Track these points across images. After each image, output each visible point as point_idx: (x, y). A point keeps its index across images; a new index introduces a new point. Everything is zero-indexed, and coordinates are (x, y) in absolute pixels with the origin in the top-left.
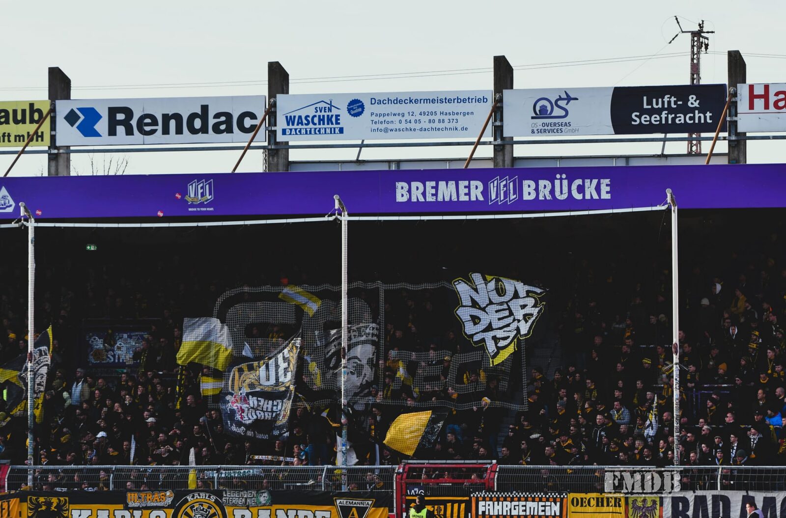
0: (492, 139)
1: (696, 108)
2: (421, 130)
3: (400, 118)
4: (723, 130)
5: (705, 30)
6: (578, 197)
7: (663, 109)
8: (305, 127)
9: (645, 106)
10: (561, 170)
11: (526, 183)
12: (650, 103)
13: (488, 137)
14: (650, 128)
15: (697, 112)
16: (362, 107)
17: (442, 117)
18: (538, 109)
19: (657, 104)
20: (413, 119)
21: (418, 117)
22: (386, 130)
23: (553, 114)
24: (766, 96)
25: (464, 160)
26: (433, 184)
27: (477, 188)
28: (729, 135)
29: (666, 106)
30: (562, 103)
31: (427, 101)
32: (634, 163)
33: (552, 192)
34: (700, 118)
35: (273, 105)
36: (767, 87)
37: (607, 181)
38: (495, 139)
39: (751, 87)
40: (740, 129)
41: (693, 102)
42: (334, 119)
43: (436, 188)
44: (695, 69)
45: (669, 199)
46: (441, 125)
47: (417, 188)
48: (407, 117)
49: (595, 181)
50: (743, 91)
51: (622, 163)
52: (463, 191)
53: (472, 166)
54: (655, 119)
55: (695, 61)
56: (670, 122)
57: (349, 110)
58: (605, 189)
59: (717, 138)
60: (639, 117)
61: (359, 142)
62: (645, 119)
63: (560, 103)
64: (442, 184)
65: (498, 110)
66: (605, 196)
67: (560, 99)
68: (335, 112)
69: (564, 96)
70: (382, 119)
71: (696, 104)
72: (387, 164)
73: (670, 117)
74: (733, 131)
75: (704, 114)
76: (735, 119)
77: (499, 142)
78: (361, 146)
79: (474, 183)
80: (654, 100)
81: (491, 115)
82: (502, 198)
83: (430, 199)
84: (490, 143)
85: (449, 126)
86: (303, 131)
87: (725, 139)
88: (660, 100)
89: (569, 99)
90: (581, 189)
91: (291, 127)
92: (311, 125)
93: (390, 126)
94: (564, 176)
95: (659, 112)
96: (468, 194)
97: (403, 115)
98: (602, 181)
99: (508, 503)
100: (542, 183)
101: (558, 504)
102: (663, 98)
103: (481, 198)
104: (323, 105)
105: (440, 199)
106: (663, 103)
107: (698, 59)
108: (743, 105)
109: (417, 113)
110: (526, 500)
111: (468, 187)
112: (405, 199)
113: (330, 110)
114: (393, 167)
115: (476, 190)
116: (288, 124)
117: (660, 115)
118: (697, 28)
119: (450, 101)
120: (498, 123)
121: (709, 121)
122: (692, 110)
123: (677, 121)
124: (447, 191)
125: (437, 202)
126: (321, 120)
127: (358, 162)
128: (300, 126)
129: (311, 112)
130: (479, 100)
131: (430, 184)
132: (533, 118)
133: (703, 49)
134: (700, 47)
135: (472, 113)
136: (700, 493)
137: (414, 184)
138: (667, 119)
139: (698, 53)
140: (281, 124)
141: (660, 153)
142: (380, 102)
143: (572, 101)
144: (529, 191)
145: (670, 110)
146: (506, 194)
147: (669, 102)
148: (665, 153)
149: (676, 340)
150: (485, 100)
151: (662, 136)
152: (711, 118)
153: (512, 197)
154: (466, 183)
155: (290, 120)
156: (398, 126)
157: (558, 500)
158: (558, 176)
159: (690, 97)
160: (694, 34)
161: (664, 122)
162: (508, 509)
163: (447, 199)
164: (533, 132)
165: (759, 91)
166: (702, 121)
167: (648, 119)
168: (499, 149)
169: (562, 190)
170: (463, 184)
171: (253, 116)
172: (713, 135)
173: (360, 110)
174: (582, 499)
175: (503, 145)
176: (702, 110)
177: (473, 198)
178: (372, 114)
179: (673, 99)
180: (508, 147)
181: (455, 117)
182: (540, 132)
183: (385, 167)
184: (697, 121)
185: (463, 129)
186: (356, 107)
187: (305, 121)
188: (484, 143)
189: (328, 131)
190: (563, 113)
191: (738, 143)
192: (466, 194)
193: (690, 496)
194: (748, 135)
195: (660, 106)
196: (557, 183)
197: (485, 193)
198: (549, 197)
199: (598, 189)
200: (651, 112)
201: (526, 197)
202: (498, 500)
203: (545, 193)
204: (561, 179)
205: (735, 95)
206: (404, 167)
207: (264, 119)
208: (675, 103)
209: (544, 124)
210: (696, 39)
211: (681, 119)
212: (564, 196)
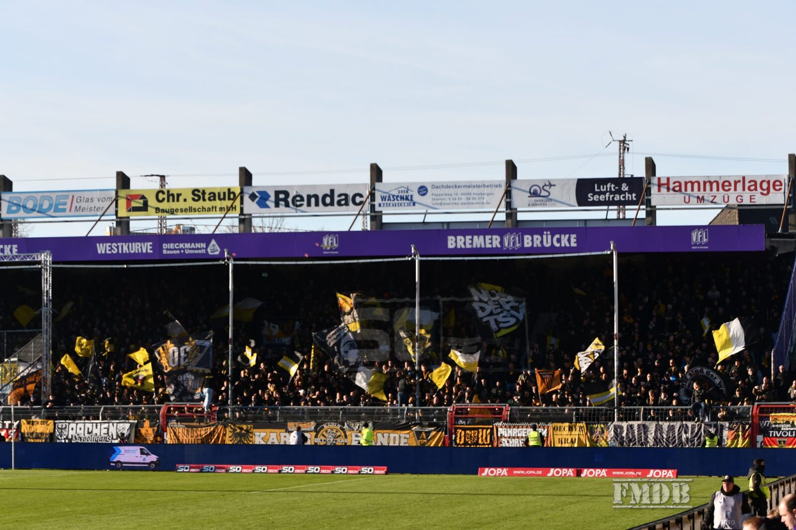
0: (504, 209)
1: (626, 191)
2: (462, 204)
3: (449, 197)
4: (642, 204)
5: (627, 139)
6: (557, 245)
7: (607, 191)
8: (392, 202)
9: (596, 190)
10: (547, 229)
11: (526, 237)
12: (599, 188)
13: (503, 208)
14: (599, 203)
15: (627, 193)
16: (426, 190)
17: (475, 196)
18: (532, 191)
19: (603, 188)
20: (457, 197)
21: (460, 196)
22: (441, 204)
23: (542, 194)
24: (668, 184)
25: (488, 222)
26: (470, 237)
27: (496, 239)
28: (646, 207)
29: (608, 190)
30: (547, 188)
31: (465, 186)
32: (589, 225)
33: (542, 242)
34: (629, 197)
35: (373, 188)
36: (668, 179)
37: (575, 236)
38: (507, 209)
39: (659, 179)
40: (653, 204)
41: (625, 187)
42: (409, 198)
43: (472, 240)
44: (622, 163)
45: (612, 248)
46: (474, 201)
47: (461, 240)
48: (454, 196)
49: (567, 236)
50: (655, 181)
51: (582, 225)
52: (488, 241)
53: (493, 227)
54: (602, 198)
55: (621, 158)
56: (611, 199)
57: (419, 192)
58: (573, 240)
59: (639, 209)
60: (593, 196)
61: (424, 211)
62: (596, 198)
63: (544, 188)
64: (475, 237)
65: (508, 193)
66: (573, 245)
67: (545, 185)
68: (410, 193)
69: (547, 183)
70: (438, 197)
71: (627, 189)
72: (441, 224)
73: (611, 196)
74: (648, 205)
75: (632, 194)
76: (649, 197)
77: (509, 211)
78: (426, 214)
79: (494, 237)
80: (602, 187)
81: (504, 195)
82: (512, 246)
83: (468, 246)
84: (503, 212)
85: (478, 201)
86: (391, 205)
87: (643, 209)
88: (605, 186)
89: (550, 185)
90: (559, 241)
91: (384, 202)
92: (396, 201)
93: (443, 202)
94: (549, 233)
95: (604, 193)
96: (491, 243)
97: (451, 195)
98: (571, 235)
99: (516, 429)
100: (535, 237)
101: (546, 430)
102: (607, 185)
103: (499, 246)
104: (403, 189)
105: (474, 246)
106: (607, 188)
107: (623, 157)
108: (654, 190)
109: (460, 194)
110: (527, 427)
111: (491, 239)
112: (453, 246)
113: (407, 192)
114: (445, 227)
115: (496, 241)
116: (382, 200)
117: (605, 195)
118: (622, 139)
119: (479, 186)
120: (508, 200)
121: (634, 199)
122: (624, 192)
123: (615, 199)
124: (478, 242)
125: (472, 248)
126: (402, 198)
127: (424, 223)
128: (389, 202)
129: (395, 193)
130: (497, 186)
131: (468, 237)
132: (529, 197)
133: (626, 150)
134: (624, 149)
135: (493, 194)
136: (630, 423)
137: (459, 238)
138: (609, 197)
139: (624, 153)
140: (378, 200)
141: (605, 218)
142: (437, 187)
143: (552, 187)
144: (528, 241)
145: (611, 192)
146: (514, 243)
147: (610, 188)
148: (608, 218)
149: (616, 331)
150: (500, 186)
151: (606, 207)
152: (635, 197)
153: (518, 245)
154: (490, 237)
155: (383, 198)
156: (448, 201)
157: (546, 427)
158: (545, 233)
159: (623, 185)
160: (620, 141)
161: (607, 199)
162: (516, 433)
163: (479, 246)
164: (529, 205)
165: (664, 181)
166: (630, 199)
167: (598, 197)
168: (509, 216)
169: (548, 241)
170: (488, 237)
171: (361, 196)
172: (637, 207)
173: (425, 192)
174: (560, 427)
175: (511, 213)
176: (630, 192)
177: (494, 246)
178: (433, 194)
179: (613, 186)
180: (514, 215)
181: (482, 196)
182: (534, 205)
183: (440, 227)
184: (627, 199)
185: (487, 203)
186: (423, 190)
187: (392, 199)
188: (500, 212)
189: (406, 204)
190: (547, 194)
191: (652, 213)
192: (490, 244)
193: (625, 425)
194: (657, 207)
195: (605, 190)
196: (545, 237)
197: (502, 243)
198: (540, 245)
199: (569, 240)
200: (600, 193)
201: (526, 245)
202: (510, 427)
203: (537, 243)
204: (547, 235)
205: (649, 183)
206: (452, 227)
207: (368, 197)
208: (614, 188)
209: (536, 201)
210: (622, 145)
211: (617, 198)
212: (549, 245)
